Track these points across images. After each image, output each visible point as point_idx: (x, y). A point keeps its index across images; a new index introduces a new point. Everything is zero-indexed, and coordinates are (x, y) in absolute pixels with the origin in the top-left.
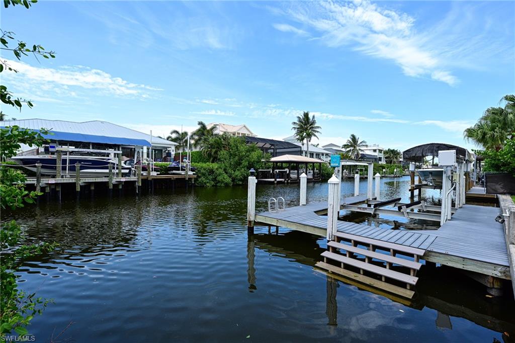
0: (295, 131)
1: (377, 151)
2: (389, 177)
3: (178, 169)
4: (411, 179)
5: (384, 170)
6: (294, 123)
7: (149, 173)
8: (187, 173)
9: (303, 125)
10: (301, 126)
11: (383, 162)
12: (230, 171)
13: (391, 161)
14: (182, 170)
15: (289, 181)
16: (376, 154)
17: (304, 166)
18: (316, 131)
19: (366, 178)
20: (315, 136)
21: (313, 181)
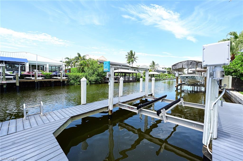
0: (127, 59)
1: (164, 68)
2: (168, 79)
3: (56, 76)
4: (177, 81)
5: (166, 76)
6: (126, 55)
7: (36, 78)
8: (61, 78)
10: (129, 56)
11: (166, 73)
12: (88, 77)
13: (170, 73)
14: (59, 77)
16: (163, 70)
17: (128, 74)
18: (136, 59)
19: (158, 80)
20: (135, 61)
21: (133, 82)
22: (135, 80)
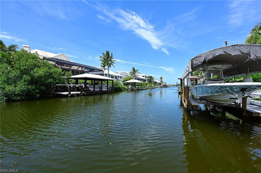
0: (101, 62)
1: (144, 77)
2: (150, 89)
5: (148, 85)
6: (101, 57)
10: (105, 59)
11: (147, 82)
13: (150, 81)
15: (85, 94)
16: (144, 78)
18: (114, 63)
19: (140, 89)
20: (113, 65)
21: (107, 93)
22: (111, 90)
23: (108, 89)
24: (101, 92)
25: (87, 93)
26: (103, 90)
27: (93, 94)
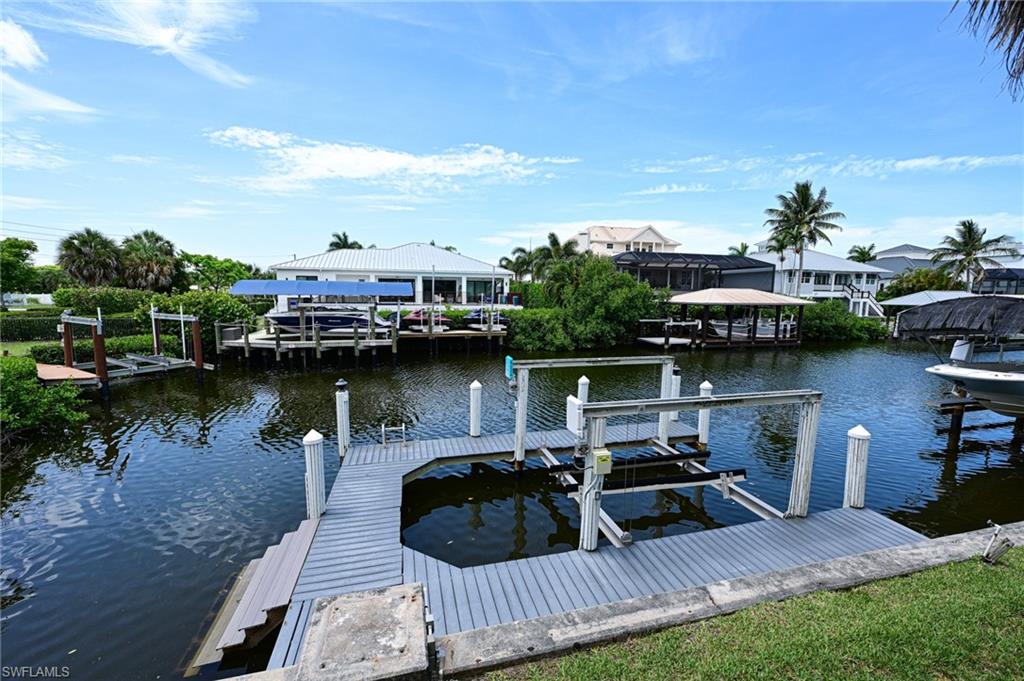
0: (770, 230)
3: (478, 321)
6: (772, 211)
7: (430, 329)
8: (490, 328)
9: (791, 215)
10: (786, 215)
14: (483, 324)
15: (703, 345)
18: (827, 225)
20: (822, 235)
22: (791, 336)
23: (777, 333)
24: (750, 343)
25: (707, 343)
26: (757, 336)
27: (724, 346)
